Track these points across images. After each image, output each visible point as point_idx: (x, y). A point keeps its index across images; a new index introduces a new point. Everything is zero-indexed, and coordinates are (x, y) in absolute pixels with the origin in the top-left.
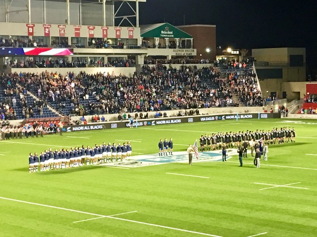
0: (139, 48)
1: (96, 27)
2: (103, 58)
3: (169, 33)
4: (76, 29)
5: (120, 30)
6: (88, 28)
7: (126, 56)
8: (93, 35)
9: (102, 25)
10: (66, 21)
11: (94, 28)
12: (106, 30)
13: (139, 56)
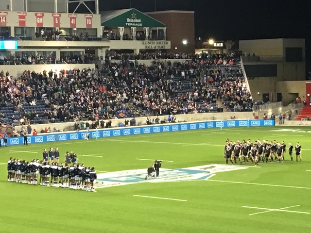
0: (99, 40)
1: (46, 14)
2: (55, 53)
3: (136, 21)
4: (21, 17)
5: (75, 18)
6: (36, 15)
7: (83, 50)
8: (42, 24)
9: (53, 12)
10: (8, 7)
11: (43, 15)
12: (58, 18)
13: (99, 50)
